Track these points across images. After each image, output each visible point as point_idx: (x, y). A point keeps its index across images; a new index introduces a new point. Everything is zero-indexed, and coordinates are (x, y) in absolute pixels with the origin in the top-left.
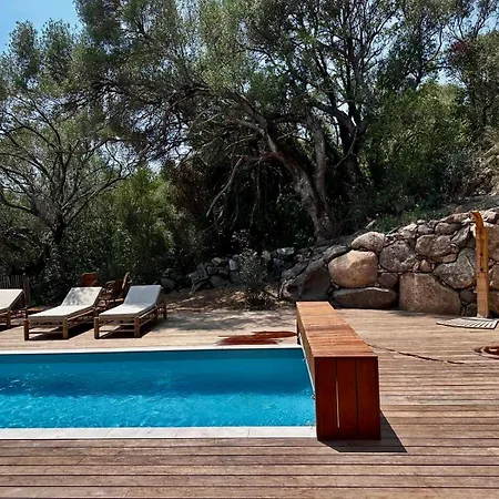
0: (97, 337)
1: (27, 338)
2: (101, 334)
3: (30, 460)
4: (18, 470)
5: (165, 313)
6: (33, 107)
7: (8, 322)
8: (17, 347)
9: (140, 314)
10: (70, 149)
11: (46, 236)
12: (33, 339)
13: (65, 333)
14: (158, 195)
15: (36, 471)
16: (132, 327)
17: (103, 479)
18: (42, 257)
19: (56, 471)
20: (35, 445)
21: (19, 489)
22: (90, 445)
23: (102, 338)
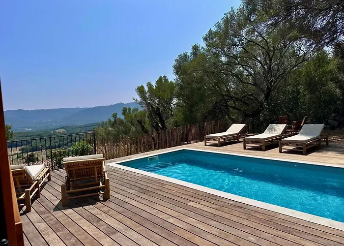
0: (281, 152)
1: (245, 148)
2: (283, 150)
3: (226, 210)
4: (218, 213)
5: (327, 142)
6: (254, 30)
7: (238, 140)
8: (239, 152)
9: (307, 141)
10: (274, 48)
11: (262, 97)
12: (248, 149)
13: (264, 148)
14: (332, 66)
15: (227, 216)
16: (301, 148)
17: (257, 232)
18: (258, 108)
19: (235, 219)
20: (231, 202)
21: (216, 222)
22: (257, 210)
23: (283, 152)
